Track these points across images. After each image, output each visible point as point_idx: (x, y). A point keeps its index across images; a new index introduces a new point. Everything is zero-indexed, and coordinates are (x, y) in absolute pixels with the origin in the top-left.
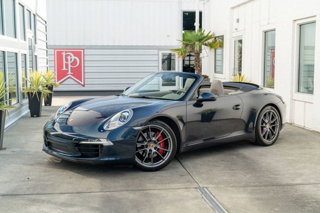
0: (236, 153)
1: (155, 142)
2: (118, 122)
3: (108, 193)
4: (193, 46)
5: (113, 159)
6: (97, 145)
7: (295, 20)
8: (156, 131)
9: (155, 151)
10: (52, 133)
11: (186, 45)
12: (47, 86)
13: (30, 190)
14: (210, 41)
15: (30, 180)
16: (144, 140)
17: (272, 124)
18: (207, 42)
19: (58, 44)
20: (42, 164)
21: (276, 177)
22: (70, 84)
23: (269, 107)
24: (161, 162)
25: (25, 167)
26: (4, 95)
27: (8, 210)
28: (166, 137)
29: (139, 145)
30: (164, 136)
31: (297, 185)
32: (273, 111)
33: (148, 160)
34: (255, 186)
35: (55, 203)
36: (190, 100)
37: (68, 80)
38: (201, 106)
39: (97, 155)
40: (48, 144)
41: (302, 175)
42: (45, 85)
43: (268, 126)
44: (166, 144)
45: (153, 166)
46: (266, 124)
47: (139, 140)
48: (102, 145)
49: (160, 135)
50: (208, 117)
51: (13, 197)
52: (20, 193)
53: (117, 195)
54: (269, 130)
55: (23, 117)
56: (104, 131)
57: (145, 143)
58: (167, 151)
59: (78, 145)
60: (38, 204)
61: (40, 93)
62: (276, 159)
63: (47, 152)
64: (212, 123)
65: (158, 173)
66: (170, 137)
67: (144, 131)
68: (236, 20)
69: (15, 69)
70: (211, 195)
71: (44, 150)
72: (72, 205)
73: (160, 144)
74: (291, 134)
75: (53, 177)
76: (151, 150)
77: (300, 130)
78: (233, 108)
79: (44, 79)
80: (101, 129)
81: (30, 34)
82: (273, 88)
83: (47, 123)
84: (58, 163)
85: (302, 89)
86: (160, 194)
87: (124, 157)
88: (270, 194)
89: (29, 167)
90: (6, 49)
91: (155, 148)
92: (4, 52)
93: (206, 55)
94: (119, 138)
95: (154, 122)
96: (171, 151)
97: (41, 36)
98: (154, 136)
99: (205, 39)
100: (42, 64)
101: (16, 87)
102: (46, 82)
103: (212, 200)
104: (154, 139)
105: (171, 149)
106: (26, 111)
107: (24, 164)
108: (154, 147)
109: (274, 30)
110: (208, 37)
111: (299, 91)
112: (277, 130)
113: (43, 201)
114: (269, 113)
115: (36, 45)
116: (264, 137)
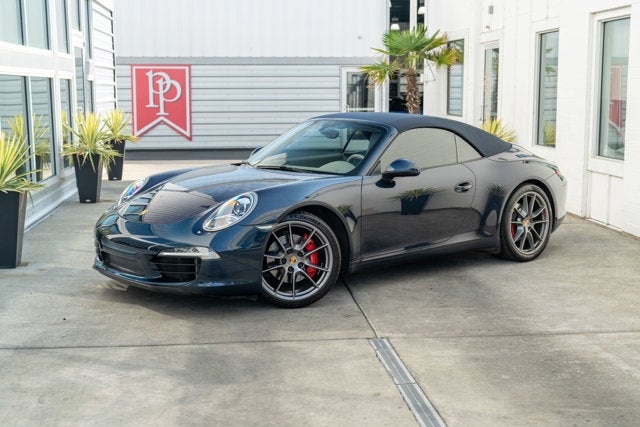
0: (461, 274)
1: (300, 254)
2: (230, 215)
3: (205, 346)
4: (403, 60)
5: (222, 284)
6: (191, 260)
7: (594, 13)
8: (302, 232)
9: (299, 270)
10: (110, 237)
11: (392, 59)
12: (112, 141)
13: (66, 339)
14: (438, 50)
15: (69, 322)
16: (280, 249)
17: (535, 219)
18: (431, 52)
19: (138, 53)
20: (93, 293)
21: (523, 319)
22: (163, 135)
23: (529, 187)
24: (311, 292)
25: (60, 298)
26: (27, 160)
27: (25, 373)
28: (321, 245)
29: (270, 259)
30: (316, 241)
31: (557, 334)
32: (536, 194)
33: (286, 287)
34: (477, 336)
35: (108, 364)
36: (370, 174)
37: (160, 127)
38: (393, 185)
39: (192, 278)
40: (103, 256)
41: (572, 316)
42: (109, 140)
43: (526, 224)
44: (321, 258)
45: (296, 298)
46: (523, 219)
47: (270, 250)
48: (199, 259)
49: (309, 240)
50: (415, 204)
51: (35, 351)
52: (48, 345)
53: (222, 350)
54: (527, 231)
55: (66, 203)
56: (204, 232)
57: (281, 256)
58: (322, 272)
59: (156, 259)
60: (78, 364)
61: (96, 157)
62: (532, 286)
63: (101, 271)
64: (423, 216)
65: (305, 312)
66: (328, 244)
67: (280, 233)
68: (487, 10)
69: (48, 106)
70: (393, 351)
71: (96, 267)
72: (137, 367)
73: (309, 257)
74: (577, 239)
75: (110, 318)
76: (291, 269)
77: (600, 232)
78: (456, 189)
79: (106, 127)
80: (197, 229)
81: (77, 39)
82: (554, 146)
83: (103, 216)
84: (121, 291)
85: (606, 150)
86: (300, 349)
87: (241, 282)
88: (502, 350)
89: (69, 299)
90: (30, 72)
91: (300, 265)
92: (25, 77)
93: (431, 78)
94: (232, 245)
95: (298, 215)
96: (330, 270)
97: (101, 41)
98: (299, 243)
99: (427, 47)
100: (104, 97)
101: (50, 146)
102: (109, 132)
103: (394, 359)
104: (297, 248)
105: (329, 267)
106: (71, 191)
107: (60, 293)
108: (298, 262)
109: (556, 31)
110: (435, 43)
111: (599, 154)
112: (545, 230)
113: (88, 360)
114: (529, 199)
115: (91, 61)
116: (518, 244)
